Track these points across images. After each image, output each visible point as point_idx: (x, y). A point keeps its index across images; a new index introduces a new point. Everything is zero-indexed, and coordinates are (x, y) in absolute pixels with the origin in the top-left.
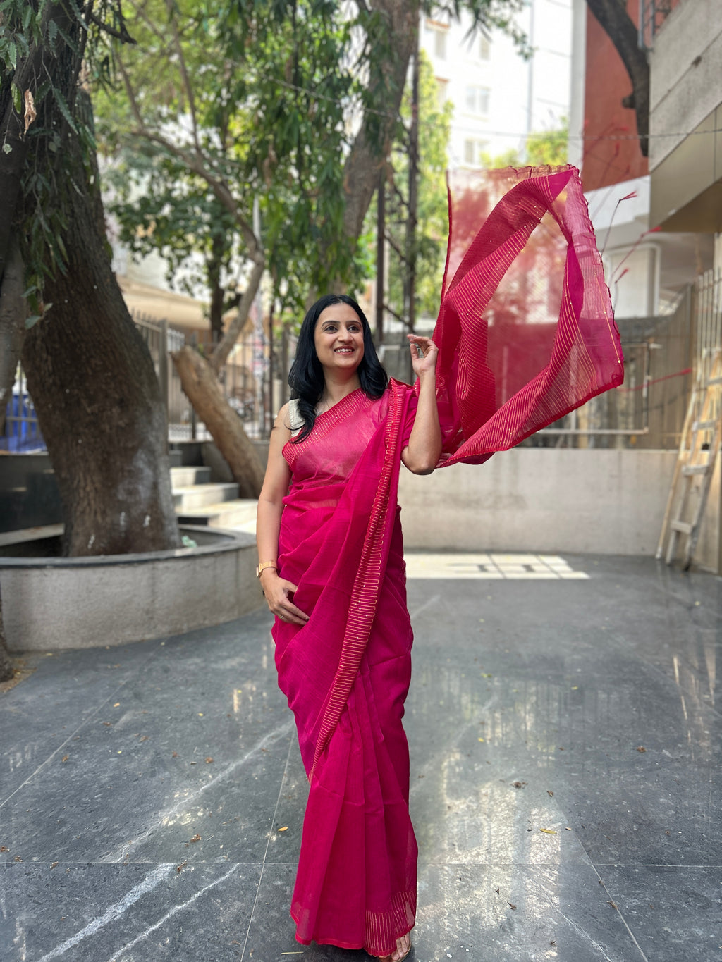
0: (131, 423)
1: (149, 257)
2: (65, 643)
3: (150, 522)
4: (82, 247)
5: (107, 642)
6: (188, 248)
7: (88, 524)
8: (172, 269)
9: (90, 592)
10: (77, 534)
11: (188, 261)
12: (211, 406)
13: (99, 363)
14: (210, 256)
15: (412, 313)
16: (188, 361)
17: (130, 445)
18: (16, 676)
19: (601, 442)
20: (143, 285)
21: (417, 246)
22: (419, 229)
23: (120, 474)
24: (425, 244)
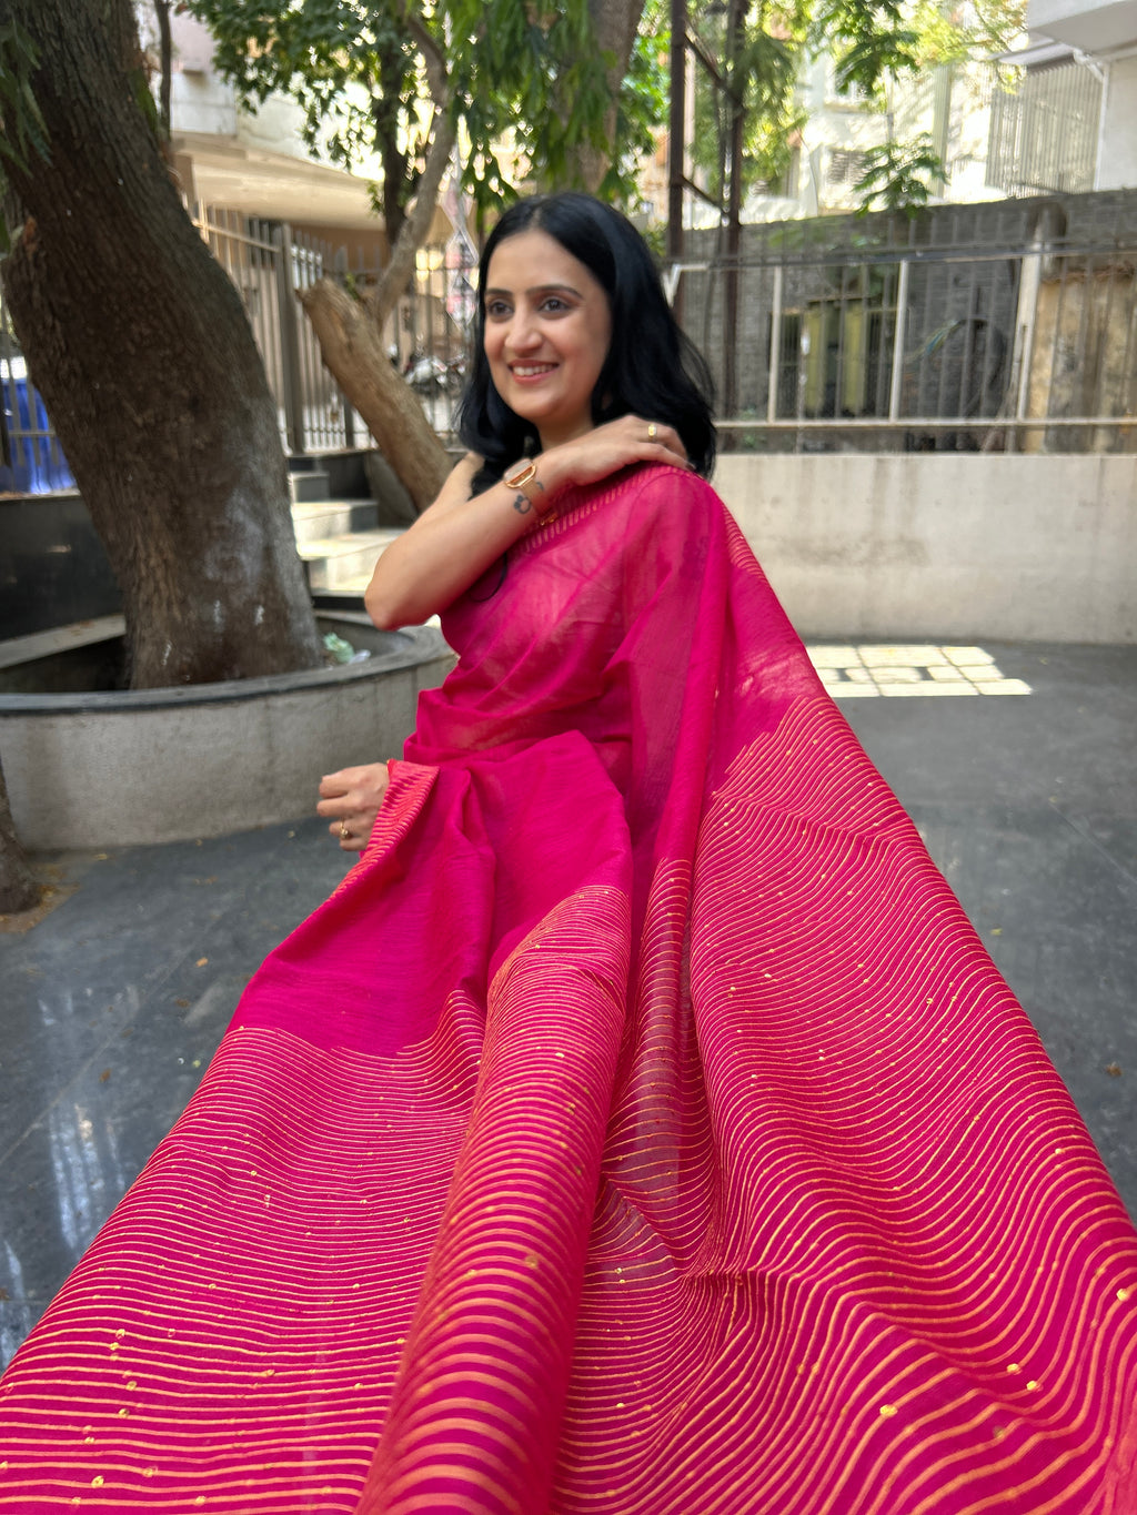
0: (216, 442)
1: (271, 97)
2: (128, 836)
3: (264, 615)
4: (85, 103)
5: (199, 832)
6: (340, 77)
7: (158, 623)
8: (313, 120)
9: (162, 751)
10: (143, 640)
11: (341, 100)
12: (373, 389)
13: (147, 332)
14: (379, 93)
15: (737, 186)
16: (329, 305)
17: (217, 481)
18: (45, 900)
19: (1068, 441)
20: (267, 153)
21: (746, 58)
22: (751, 19)
23: (206, 535)
24: (764, 51)
